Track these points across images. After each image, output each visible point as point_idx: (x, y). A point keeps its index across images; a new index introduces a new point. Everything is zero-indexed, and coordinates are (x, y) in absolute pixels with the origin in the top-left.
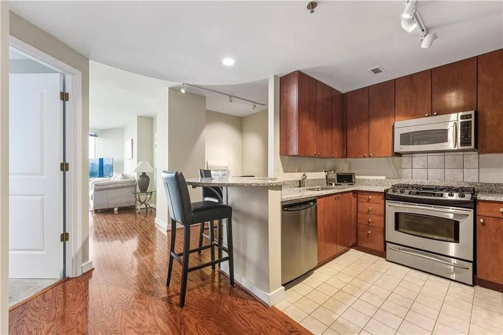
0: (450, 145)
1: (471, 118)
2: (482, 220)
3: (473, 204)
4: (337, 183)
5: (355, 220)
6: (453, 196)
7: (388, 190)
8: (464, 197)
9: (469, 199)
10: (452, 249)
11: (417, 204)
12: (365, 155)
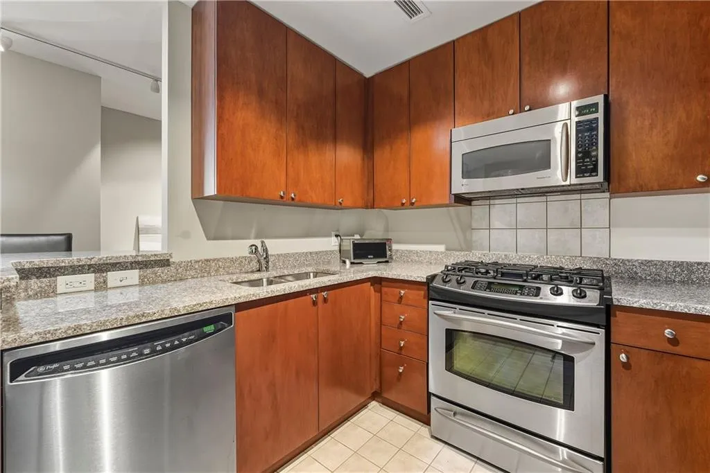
0: (556, 175)
1: (597, 111)
2: (623, 357)
3: (604, 316)
4: (353, 261)
5: (378, 341)
6: (561, 294)
7: (433, 277)
8: (585, 296)
9: (594, 304)
10: (560, 423)
11: (487, 312)
12: (404, 202)
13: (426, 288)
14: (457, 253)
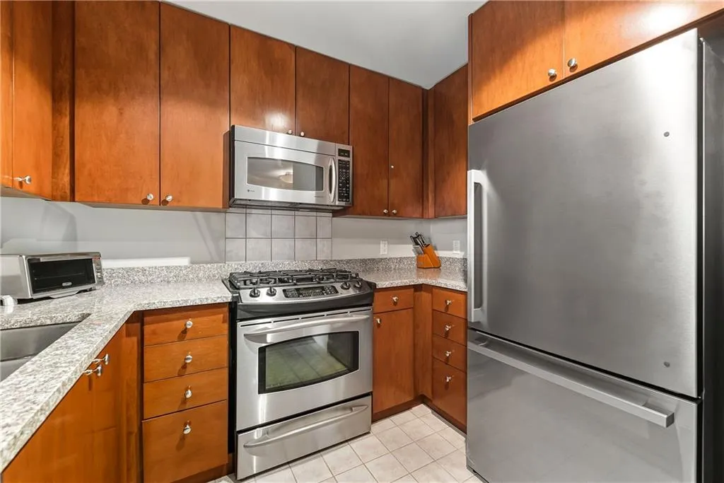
2: (379, 320)
4: (28, 297)
11: (300, 316)
12: (149, 198)
13: (226, 309)
14: (209, 265)
